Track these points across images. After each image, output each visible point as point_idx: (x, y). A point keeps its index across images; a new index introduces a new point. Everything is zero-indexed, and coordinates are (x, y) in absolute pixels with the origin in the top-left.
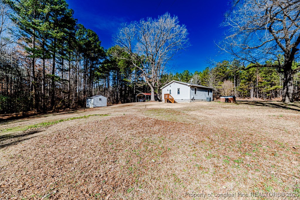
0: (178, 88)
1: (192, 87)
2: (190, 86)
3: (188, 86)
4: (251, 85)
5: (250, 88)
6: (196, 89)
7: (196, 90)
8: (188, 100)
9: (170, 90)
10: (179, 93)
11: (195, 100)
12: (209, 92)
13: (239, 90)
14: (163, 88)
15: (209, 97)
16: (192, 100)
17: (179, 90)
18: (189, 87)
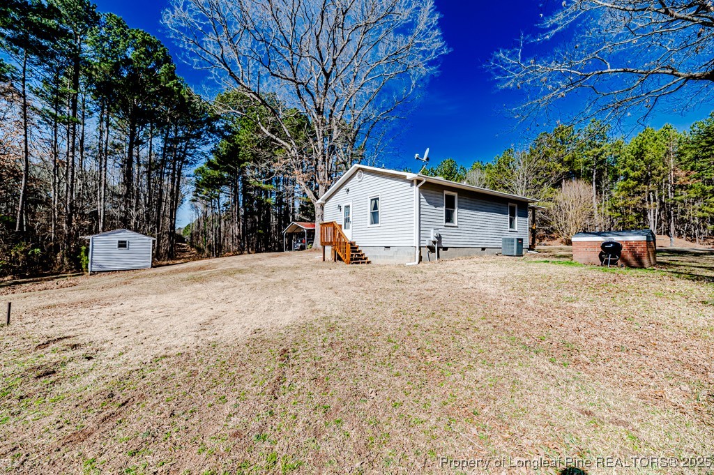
0: (374, 195)
1: (428, 188)
2: (419, 181)
3: (412, 182)
4: (649, 199)
5: (647, 206)
6: (453, 197)
7: (450, 204)
8: (412, 250)
9: (348, 207)
10: (375, 218)
11: (446, 249)
12: (512, 215)
13: (608, 213)
14: (327, 200)
15: (515, 236)
16: (432, 249)
17: (375, 207)
18: (416, 189)
